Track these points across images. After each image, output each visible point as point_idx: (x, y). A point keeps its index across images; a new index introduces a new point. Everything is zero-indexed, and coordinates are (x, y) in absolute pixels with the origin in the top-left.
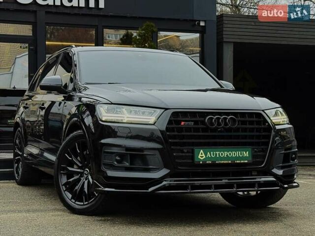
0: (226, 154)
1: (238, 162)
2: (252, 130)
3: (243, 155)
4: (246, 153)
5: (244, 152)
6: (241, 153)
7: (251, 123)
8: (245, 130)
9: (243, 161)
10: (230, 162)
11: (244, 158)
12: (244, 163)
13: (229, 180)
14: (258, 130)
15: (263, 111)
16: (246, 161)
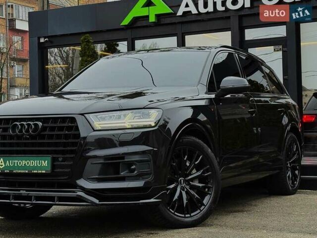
0: (23, 163)
1: (35, 171)
2: (59, 137)
3: (41, 164)
4: (45, 162)
5: (43, 162)
6: (39, 162)
7: (61, 129)
8: (51, 137)
9: (40, 172)
10: (27, 172)
11: (41, 168)
12: (42, 173)
13: (27, 191)
14: (67, 137)
15: (82, 114)
16: (44, 172)
